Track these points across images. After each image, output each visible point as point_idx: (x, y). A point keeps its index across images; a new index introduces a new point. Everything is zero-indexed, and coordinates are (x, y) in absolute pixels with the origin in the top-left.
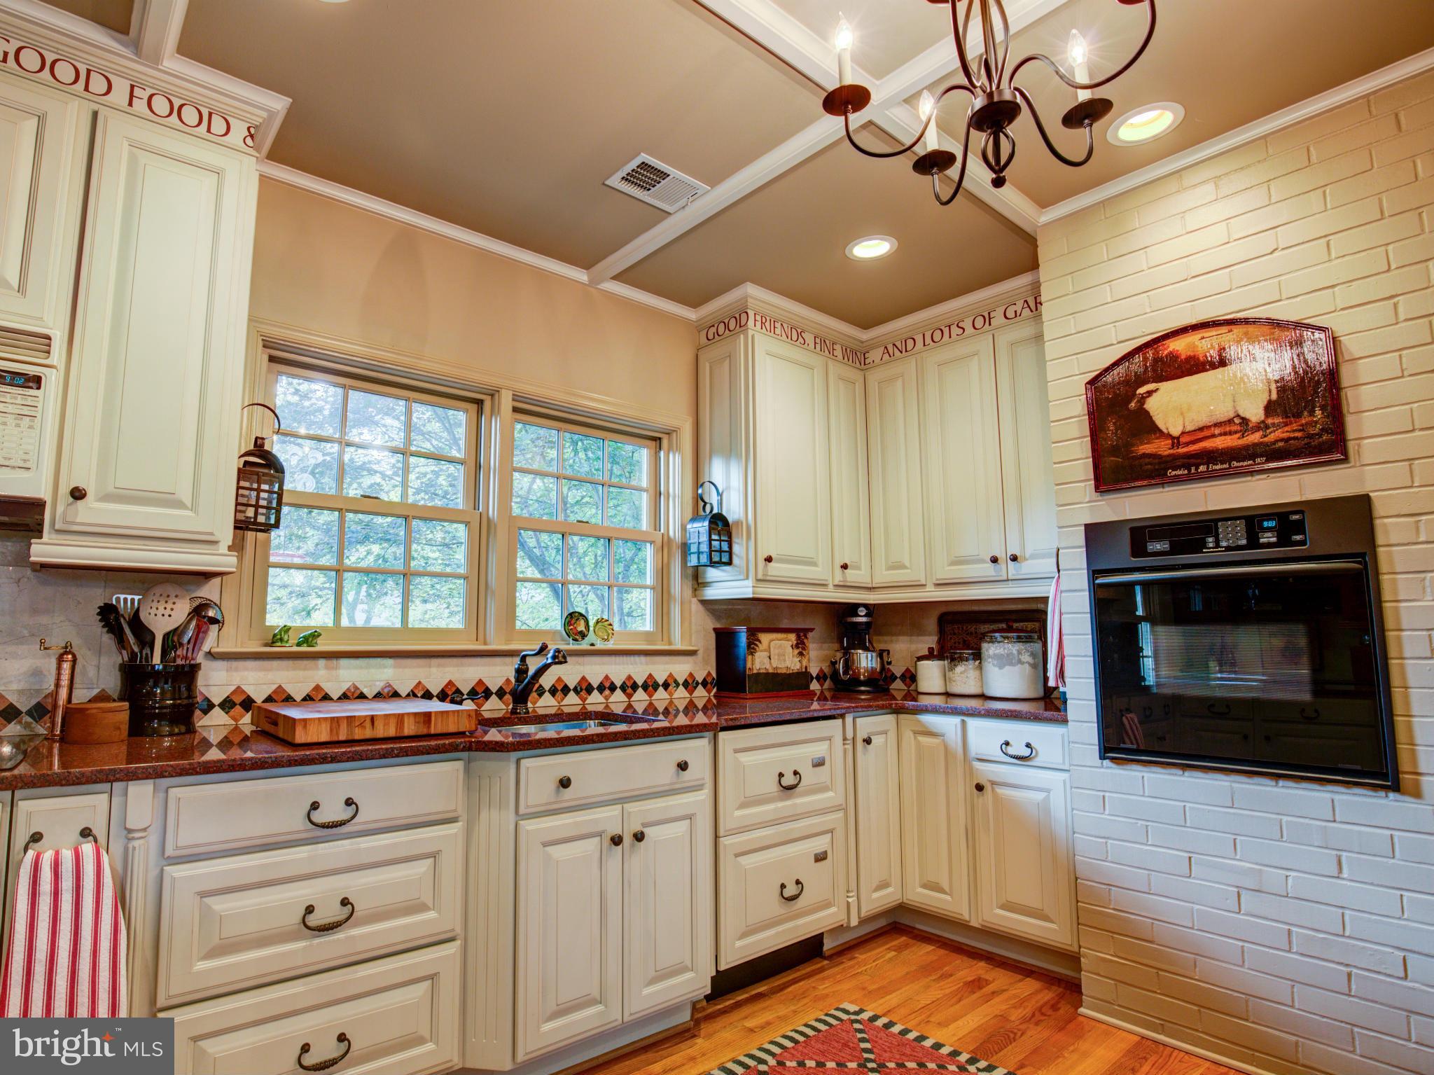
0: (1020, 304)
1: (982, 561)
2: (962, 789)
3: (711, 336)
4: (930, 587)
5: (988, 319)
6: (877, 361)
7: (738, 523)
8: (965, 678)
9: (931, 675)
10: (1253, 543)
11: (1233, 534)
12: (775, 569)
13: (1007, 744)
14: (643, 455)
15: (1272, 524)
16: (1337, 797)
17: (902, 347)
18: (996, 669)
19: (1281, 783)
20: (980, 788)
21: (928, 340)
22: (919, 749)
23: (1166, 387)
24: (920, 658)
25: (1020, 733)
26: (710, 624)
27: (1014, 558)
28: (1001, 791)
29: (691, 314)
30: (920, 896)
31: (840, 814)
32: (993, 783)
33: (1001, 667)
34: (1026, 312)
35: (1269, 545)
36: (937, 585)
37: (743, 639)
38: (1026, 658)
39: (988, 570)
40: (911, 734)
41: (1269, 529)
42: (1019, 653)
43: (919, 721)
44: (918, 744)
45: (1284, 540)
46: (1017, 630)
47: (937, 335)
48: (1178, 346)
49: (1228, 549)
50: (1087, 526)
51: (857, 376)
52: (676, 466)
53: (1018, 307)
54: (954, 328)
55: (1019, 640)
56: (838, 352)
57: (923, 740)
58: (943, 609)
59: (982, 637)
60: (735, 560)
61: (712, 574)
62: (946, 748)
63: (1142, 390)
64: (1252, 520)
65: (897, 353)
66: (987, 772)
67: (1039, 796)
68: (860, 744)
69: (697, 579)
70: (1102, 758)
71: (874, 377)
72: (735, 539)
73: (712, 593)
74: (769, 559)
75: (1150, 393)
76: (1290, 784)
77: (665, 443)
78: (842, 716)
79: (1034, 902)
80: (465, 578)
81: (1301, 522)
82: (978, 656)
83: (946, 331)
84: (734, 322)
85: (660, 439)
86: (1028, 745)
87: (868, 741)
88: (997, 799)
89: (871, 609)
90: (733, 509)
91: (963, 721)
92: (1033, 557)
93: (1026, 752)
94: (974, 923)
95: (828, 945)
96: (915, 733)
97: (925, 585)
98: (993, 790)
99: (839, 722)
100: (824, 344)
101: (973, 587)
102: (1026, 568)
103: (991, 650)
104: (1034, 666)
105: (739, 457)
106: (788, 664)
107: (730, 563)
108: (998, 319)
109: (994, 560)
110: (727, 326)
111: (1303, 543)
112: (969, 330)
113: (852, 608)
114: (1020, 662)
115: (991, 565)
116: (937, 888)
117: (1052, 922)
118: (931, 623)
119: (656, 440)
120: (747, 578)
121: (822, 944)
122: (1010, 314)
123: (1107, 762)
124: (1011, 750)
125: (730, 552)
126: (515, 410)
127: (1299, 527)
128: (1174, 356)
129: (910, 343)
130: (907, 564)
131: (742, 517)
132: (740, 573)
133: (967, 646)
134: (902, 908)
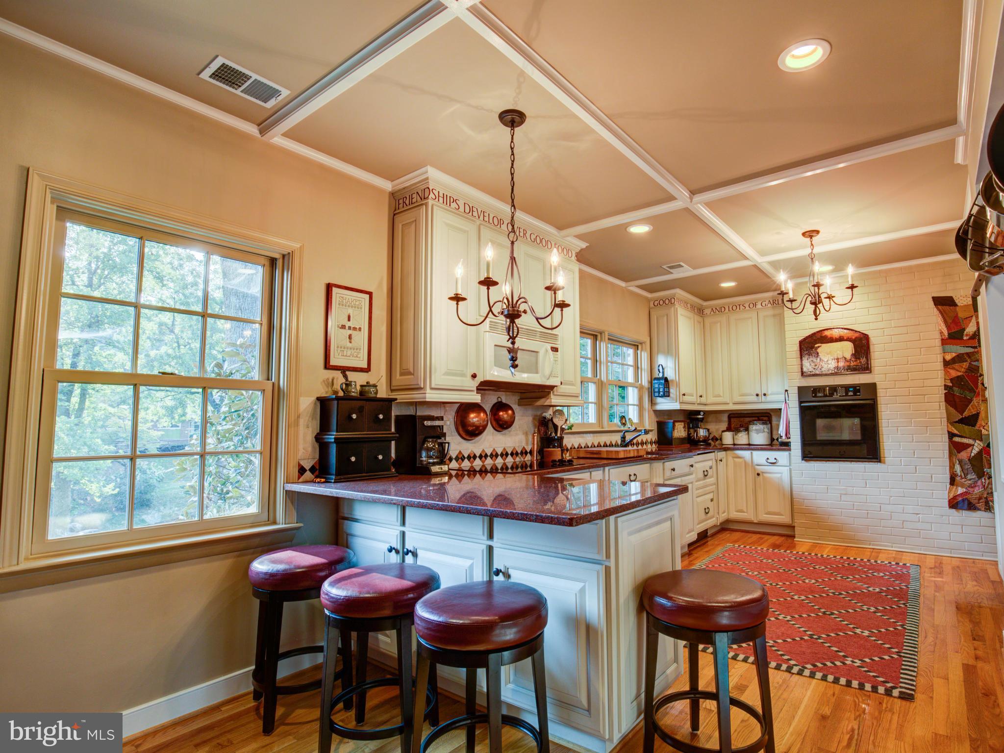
0: (767, 301)
1: (753, 395)
2: (751, 476)
3: (656, 304)
4: (731, 404)
5: (755, 305)
6: (708, 313)
7: (672, 381)
8: (742, 438)
9: (728, 438)
10: (847, 395)
11: (841, 392)
12: (686, 398)
13: (768, 459)
14: (631, 351)
15: (852, 389)
16: (866, 466)
17: (720, 310)
18: (756, 434)
19: (852, 463)
20: (758, 474)
21: (731, 309)
22: (735, 464)
23: (824, 345)
24: (723, 431)
25: (772, 455)
26: (654, 419)
27: (765, 395)
28: (765, 475)
29: (649, 295)
30: (734, 515)
31: (714, 486)
32: (763, 473)
33: (757, 434)
34: (769, 305)
35: (851, 396)
36: (734, 403)
37: (671, 425)
38: (766, 430)
39: (754, 398)
40: (731, 458)
41: (851, 391)
42: (764, 428)
43: (734, 453)
44: (734, 461)
45: (855, 394)
46: (762, 420)
47: (734, 308)
48: (827, 333)
49: (840, 396)
50: (799, 388)
51: (700, 319)
52: (644, 356)
53: (767, 303)
54: (741, 306)
55: (763, 424)
56: (696, 311)
57: (736, 460)
58: (731, 413)
59: (750, 423)
60: (671, 395)
61: (659, 400)
62: (745, 462)
63: (816, 346)
64: (847, 388)
65: (717, 312)
66: (760, 469)
67: (779, 475)
68: (718, 461)
69: (652, 403)
70: (802, 460)
71: (708, 321)
72: (671, 387)
73: (659, 407)
74: (684, 395)
75: (819, 347)
76: (854, 463)
77: (640, 347)
78: (714, 452)
79: (777, 510)
80: (595, 403)
81: (859, 390)
82: (747, 430)
83: (738, 307)
84: (669, 302)
85: (637, 346)
86: (775, 459)
87: (721, 460)
88: (764, 478)
89: (705, 412)
90: (670, 374)
91: (751, 453)
92: (771, 394)
93: (775, 461)
94: (755, 521)
95: (709, 533)
96: (733, 457)
97: (728, 404)
98: (763, 475)
99: (714, 453)
100: (693, 307)
101: (746, 405)
102: (769, 398)
103: (754, 428)
104: (768, 433)
105: (672, 355)
106: (682, 434)
107: (669, 396)
108: (759, 306)
109: (757, 395)
110: (664, 302)
111: (859, 395)
112: (747, 308)
113: (698, 412)
114: (764, 432)
115: (756, 397)
116: (742, 511)
117: (783, 515)
118: (725, 418)
119: (636, 346)
120: (676, 402)
121: (707, 533)
122: (764, 305)
123: (803, 461)
124: (769, 461)
125: (669, 392)
126: (609, 339)
127: (859, 391)
128: (826, 337)
129: (723, 309)
130: (722, 395)
131: (674, 378)
132: (674, 400)
133: (741, 426)
134: (728, 521)
